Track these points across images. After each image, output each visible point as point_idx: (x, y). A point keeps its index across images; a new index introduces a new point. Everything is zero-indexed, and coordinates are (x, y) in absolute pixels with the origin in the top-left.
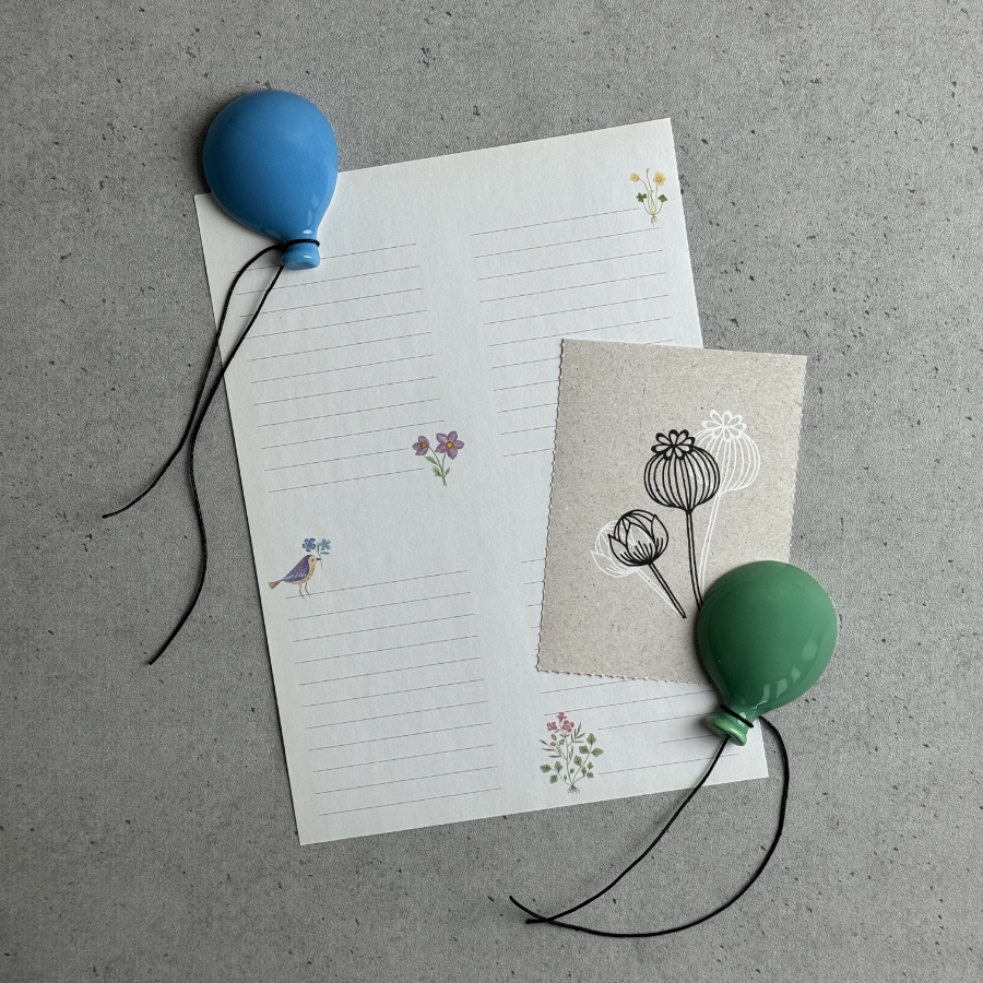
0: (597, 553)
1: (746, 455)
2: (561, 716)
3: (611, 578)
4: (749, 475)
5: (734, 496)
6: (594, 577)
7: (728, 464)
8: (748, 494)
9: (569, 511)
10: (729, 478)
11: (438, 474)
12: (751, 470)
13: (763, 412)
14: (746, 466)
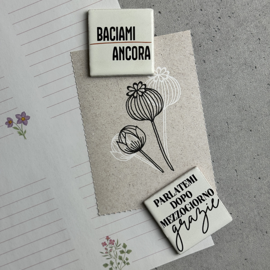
0: (113, 152)
1: (173, 86)
2: (108, 238)
3: (123, 162)
4: (177, 95)
5: (172, 107)
6: (115, 163)
7: (165, 93)
8: (178, 105)
9: (95, 135)
10: (167, 99)
11: (21, 134)
12: (177, 93)
13: (176, 64)
14: (174, 91)
